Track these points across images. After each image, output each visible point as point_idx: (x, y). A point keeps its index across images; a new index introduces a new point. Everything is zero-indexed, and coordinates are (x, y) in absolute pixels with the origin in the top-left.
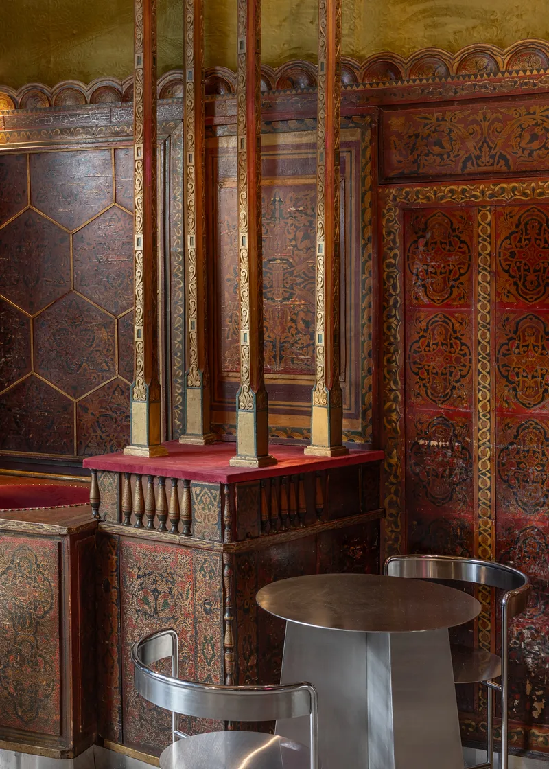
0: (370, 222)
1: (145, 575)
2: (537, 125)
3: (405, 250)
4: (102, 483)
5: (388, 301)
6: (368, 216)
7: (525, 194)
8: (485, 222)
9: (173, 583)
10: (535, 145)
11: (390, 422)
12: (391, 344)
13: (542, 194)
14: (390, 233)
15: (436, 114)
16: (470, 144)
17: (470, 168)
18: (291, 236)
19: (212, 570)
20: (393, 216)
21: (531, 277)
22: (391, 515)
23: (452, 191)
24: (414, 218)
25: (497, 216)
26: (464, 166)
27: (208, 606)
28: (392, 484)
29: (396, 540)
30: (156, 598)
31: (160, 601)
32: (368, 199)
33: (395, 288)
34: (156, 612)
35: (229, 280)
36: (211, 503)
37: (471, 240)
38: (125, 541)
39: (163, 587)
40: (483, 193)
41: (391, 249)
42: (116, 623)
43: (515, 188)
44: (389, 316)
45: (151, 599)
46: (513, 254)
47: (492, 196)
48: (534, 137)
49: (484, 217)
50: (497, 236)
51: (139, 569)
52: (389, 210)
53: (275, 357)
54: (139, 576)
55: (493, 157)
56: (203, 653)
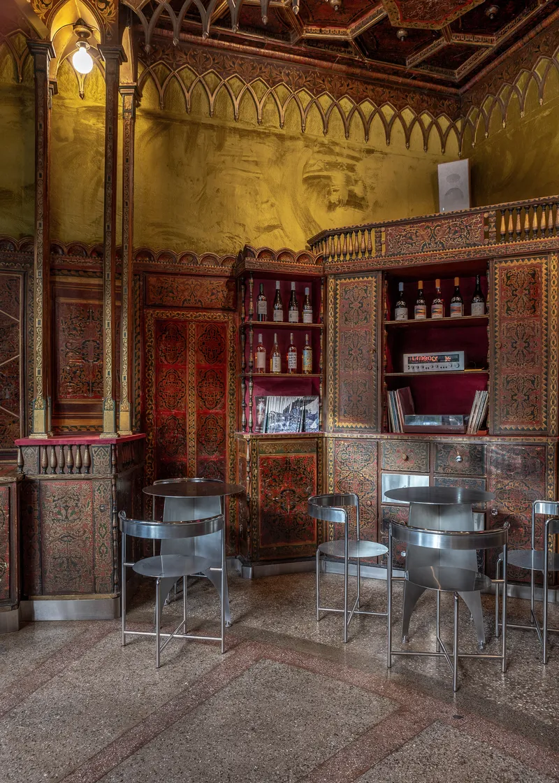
0: (139, 325)
1: (59, 499)
2: (214, 289)
3: (157, 339)
4: (26, 453)
5: (148, 363)
6: (138, 323)
7: (209, 318)
8: (192, 329)
9: (78, 500)
10: (213, 297)
11: (149, 419)
12: (150, 383)
13: (216, 318)
14: (149, 331)
15: (171, 279)
16: (186, 293)
17: (186, 305)
18: (98, 330)
19: (105, 489)
20: (150, 322)
21: (211, 353)
22: (149, 463)
23: (178, 314)
24: (161, 325)
25: (197, 326)
26: (183, 303)
27: (102, 508)
28: (150, 448)
29: (152, 474)
30: (67, 510)
31: (70, 511)
32: (138, 314)
33: (151, 356)
34: (67, 517)
35: (62, 350)
36: (105, 455)
37: (186, 335)
38: (44, 483)
39: (72, 503)
40: (191, 316)
41: (150, 338)
42: (37, 530)
43: (204, 315)
44: (149, 370)
45: (63, 512)
46: (204, 343)
47: (195, 317)
48: (213, 294)
49: (192, 326)
50: (197, 335)
51: (54, 497)
52: (149, 320)
53: (89, 390)
54: (54, 501)
55: (196, 300)
56: (99, 533)
